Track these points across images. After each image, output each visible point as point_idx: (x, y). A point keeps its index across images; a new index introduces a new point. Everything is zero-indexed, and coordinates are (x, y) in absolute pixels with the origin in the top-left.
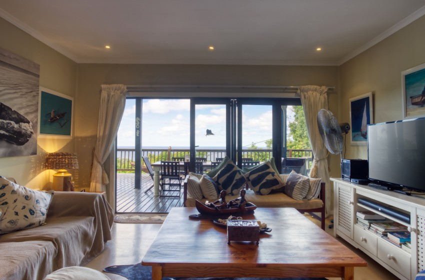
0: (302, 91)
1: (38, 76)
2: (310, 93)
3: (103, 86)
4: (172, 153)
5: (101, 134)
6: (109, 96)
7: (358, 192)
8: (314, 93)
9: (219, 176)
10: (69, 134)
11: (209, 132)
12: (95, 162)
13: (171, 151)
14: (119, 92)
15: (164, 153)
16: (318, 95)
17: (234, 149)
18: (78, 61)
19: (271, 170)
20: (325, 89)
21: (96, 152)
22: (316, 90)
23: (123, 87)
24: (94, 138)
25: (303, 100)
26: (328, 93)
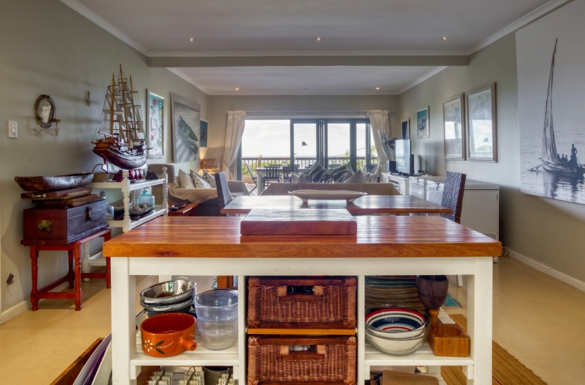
0: (370, 114)
1: (199, 111)
2: (376, 115)
3: (229, 112)
4: (262, 161)
5: (229, 146)
6: (233, 119)
7: (391, 179)
8: (379, 116)
9: (312, 174)
10: (206, 146)
11: (304, 144)
12: (224, 166)
13: (262, 159)
14: (240, 116)
15: (254, 161)
16: (381, 116)
17: (322, 157)
18: (210, 94)
19: (348, 169)
20: (386, 112)
21: (224, 158)
22: (380, 113)
23: (244, 113)
24: (223, 149)
25: (371, 120)
26: (389, 115)
